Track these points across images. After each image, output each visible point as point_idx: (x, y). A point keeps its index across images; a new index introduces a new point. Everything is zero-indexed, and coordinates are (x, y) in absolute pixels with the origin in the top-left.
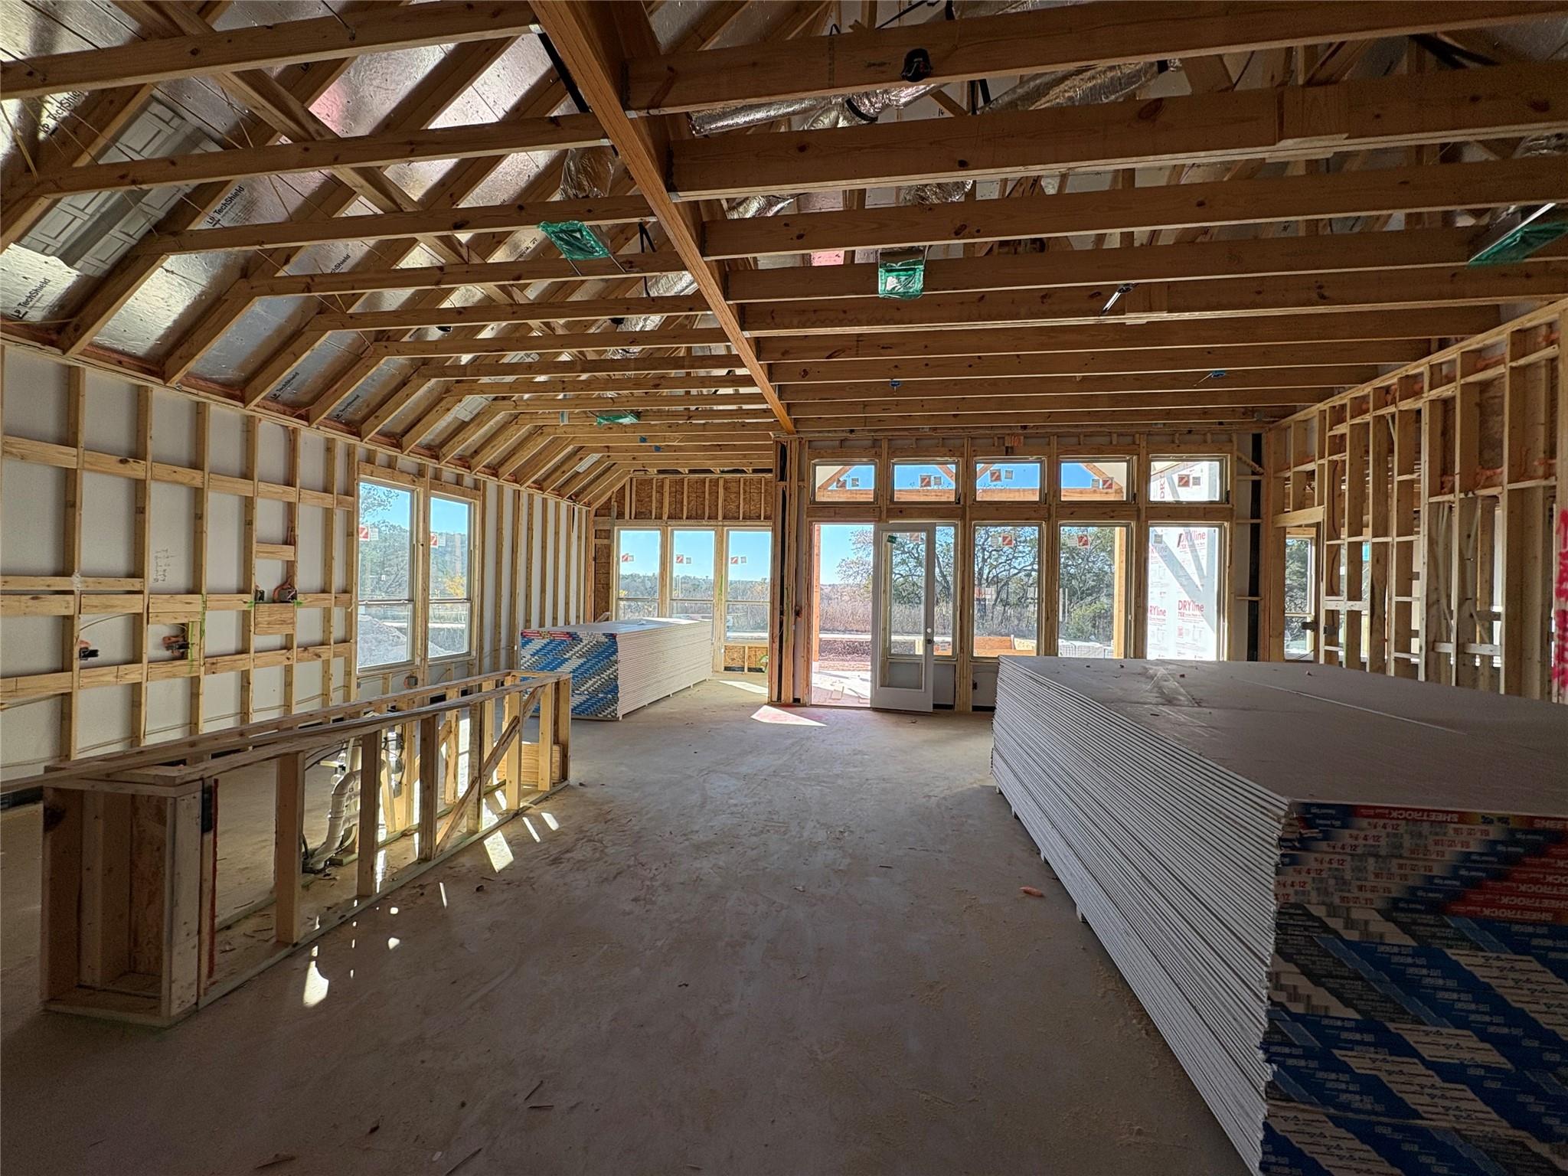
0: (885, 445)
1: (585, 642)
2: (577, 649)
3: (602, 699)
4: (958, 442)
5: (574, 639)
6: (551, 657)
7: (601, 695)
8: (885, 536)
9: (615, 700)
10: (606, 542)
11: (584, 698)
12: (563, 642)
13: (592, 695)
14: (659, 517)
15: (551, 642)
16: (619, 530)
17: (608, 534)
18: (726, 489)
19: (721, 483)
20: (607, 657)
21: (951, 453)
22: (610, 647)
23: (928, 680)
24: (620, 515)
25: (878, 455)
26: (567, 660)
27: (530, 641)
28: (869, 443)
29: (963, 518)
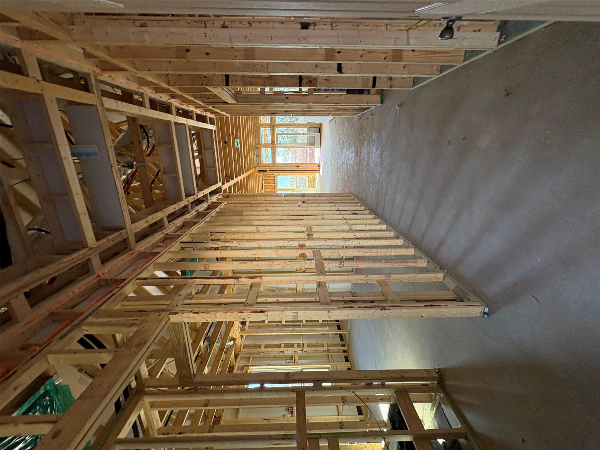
0: (257, 146)
4: (256, 128)
8: (279, 145)
21: (259, 129)
23: (313, 134)
25: (260, 147)
28: (257, 150)
29: (274, 126)
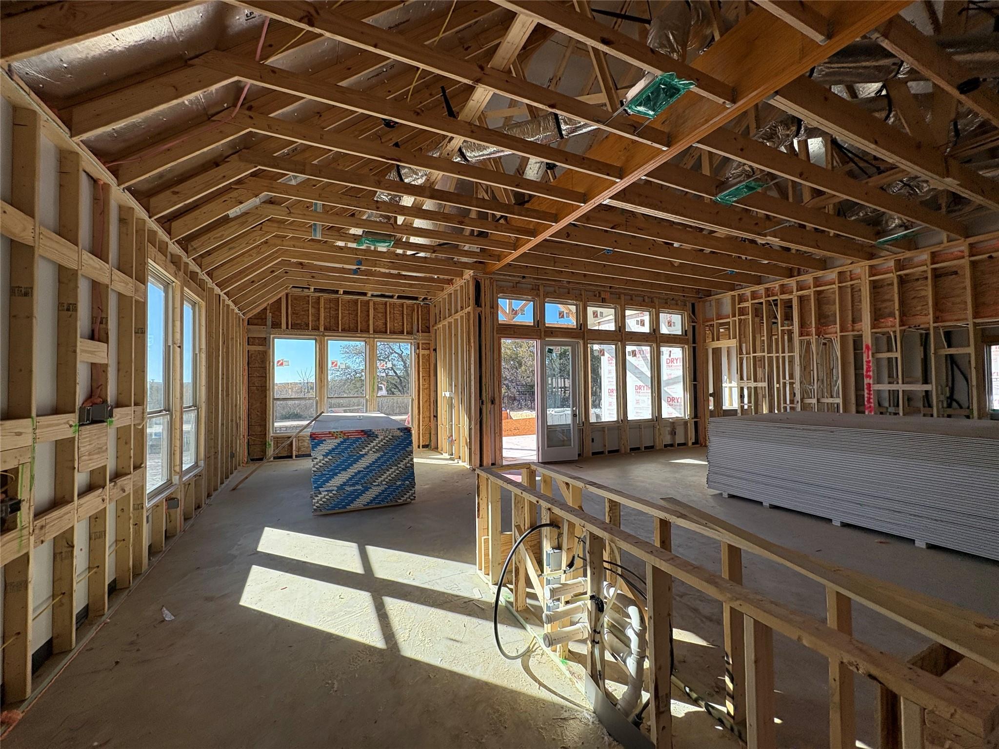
0: (542, 289)
1: (381, 438)
2: (372, 444)
3: (400, 486)
5: (369, 436)
6: (346, 455)
7: (399, 483)
8: (546, 348)
9: (413, 484)
10: (260, 348)
11: (382, 488)
12: (357, 439)
13: (391, 483)
14: (316, 328)
15: (345, 441)
16: (274, 338)
17: (265, 342)
18: (374, 309)
19: (371, 304)
20: (404, 449)
21: (573, 298)
22: (405, 439)
23: (575, 439)
24: (276, 325)
25: (538, 295)
26: (363, 456)
27: (321, 442)
28: (533, 287)
29: (583, 338)
